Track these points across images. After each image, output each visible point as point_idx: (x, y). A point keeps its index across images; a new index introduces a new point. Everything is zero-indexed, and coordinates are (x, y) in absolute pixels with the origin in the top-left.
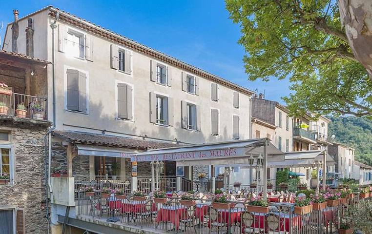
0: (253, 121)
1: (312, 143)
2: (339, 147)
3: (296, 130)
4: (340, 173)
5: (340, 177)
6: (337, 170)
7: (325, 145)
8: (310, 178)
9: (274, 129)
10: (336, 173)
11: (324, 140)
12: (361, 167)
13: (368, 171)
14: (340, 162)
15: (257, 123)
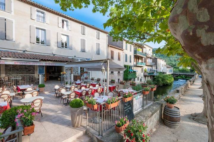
0: (108, 46)
1: (144, 57)
2: (158, 59)
3: (135, 52)
4: (158, 70)
5: (158, 71)
6: (156, 68)
7: (151, 58)
8: (143, 72)
9: (123, 50)
10: (156, 70)
11: (150, 56)
12: (167, 67)
13: (170, 69)
14: (158, 65)
15: (111, 47)
